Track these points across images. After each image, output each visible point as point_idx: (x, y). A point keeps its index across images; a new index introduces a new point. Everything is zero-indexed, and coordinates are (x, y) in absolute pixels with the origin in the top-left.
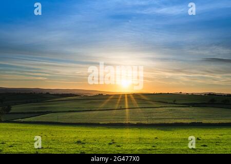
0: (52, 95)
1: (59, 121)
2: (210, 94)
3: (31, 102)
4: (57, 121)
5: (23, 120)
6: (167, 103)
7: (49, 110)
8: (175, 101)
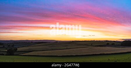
0: (34, 43)
1: (39, 55)
2: (107, 41)
3: (25, 46)
4: (38, 55)
5: (23, 55)
6: (88, 45)
7: (33, 50)
8: (92, 44)
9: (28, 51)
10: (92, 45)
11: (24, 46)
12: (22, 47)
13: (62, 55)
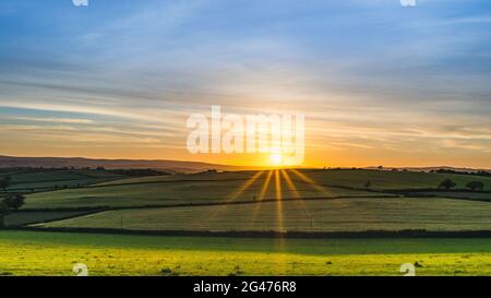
0: (110, 171)
1: (124, 227)
4: (119, 227)
5: (48, 225)
6: (351, 189)
9: (80, 209)
10: (370, 188)
11: (61, 184)
12: (51, 189)
13: (228, 229)
